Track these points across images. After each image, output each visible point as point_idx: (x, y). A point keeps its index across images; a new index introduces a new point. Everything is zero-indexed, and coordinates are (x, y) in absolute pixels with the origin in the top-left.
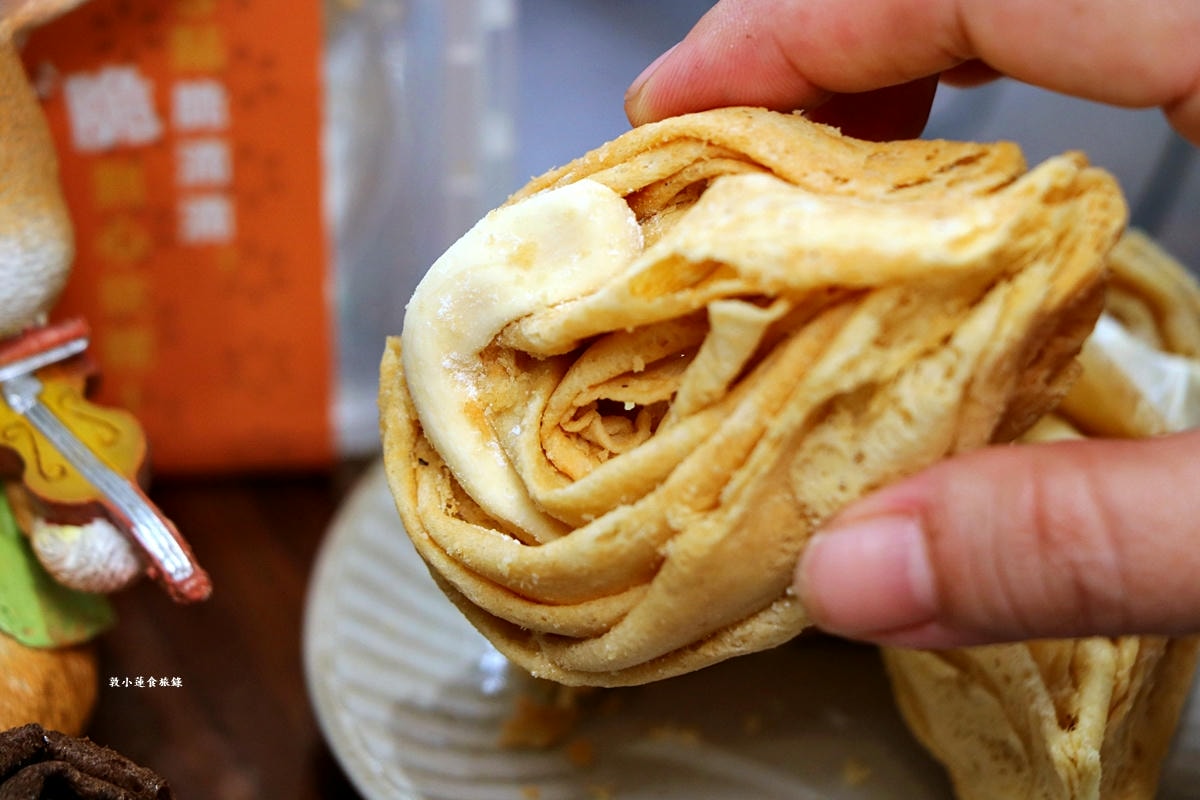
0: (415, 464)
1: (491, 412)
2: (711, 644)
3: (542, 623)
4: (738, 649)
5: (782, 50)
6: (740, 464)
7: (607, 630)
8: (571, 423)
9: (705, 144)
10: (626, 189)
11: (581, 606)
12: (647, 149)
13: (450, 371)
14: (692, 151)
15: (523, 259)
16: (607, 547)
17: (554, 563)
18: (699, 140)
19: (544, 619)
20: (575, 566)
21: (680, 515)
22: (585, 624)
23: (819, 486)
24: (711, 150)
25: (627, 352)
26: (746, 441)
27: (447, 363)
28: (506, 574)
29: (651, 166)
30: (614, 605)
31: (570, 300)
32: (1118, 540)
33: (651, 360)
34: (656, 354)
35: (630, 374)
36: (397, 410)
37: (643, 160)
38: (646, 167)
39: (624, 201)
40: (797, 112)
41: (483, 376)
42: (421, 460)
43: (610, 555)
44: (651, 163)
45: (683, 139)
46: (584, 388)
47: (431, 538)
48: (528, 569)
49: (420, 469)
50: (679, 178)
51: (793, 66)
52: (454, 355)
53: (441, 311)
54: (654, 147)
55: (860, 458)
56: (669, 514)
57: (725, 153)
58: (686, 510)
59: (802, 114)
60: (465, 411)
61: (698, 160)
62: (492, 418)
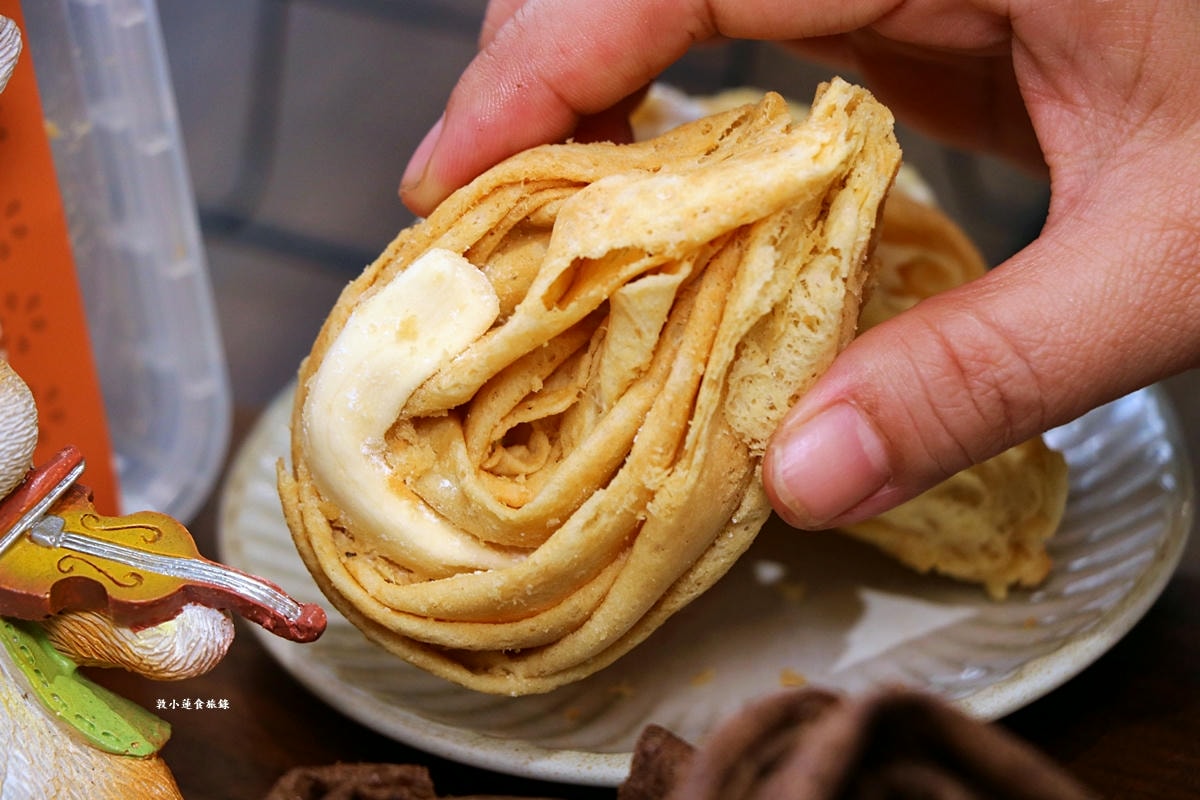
0: (344, 559)
1: (413, 480)
2: (670, 599)
3: (531, 634)
4: (694, 594)
5: (551, 87)
6: (691, 415)
7: (589, 618)
8: (490, 461)
9: (522, 185)
10: (463, 249)
11: (562, 604)
12: (469, 209)
13: (367, 457)
14: (513, 194)
15: (407, 332)
16: (594, 531)
17: (547, 567)
18: (512, 184)
19: (532, 630)
20: (567, 561)
21: (653, 477)
22: (570, 619)
23: (751, 413)
24: (530, 187)
25: (525, 378)
26: (689, 394)
27: (365, 450)
28: (499, 598)
29: (479, 221)
30: (595, 589)
31: (465, 350)
32: (1020, 352)
33: (544, 377)
34: (547, 370)
35: (531, 396)
36: (315, 518)
37: (469, 218)
38: (475, 223)
39: (465, 260)
40: (569, 141)
41: (389, 454)
42: (348, 554)
43: (598, 538)
44: (478, 218)
45: (498, 188)
46: (497, 422)
47: (393, 609)
48: (521, 584)
49: (351, 562)
50: (506, 222)
51: (561, 97)
52: (369, 440)
53: (350, 405)
54: (474, 205)
55: (779, 375)
56: (644, 479)
57: (541, 186)
58: (658, 469)
59: (574, 141)
60: (391, 486)
61: (522, 199)
62: (412, 487)
